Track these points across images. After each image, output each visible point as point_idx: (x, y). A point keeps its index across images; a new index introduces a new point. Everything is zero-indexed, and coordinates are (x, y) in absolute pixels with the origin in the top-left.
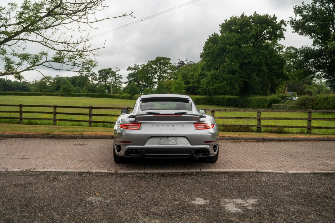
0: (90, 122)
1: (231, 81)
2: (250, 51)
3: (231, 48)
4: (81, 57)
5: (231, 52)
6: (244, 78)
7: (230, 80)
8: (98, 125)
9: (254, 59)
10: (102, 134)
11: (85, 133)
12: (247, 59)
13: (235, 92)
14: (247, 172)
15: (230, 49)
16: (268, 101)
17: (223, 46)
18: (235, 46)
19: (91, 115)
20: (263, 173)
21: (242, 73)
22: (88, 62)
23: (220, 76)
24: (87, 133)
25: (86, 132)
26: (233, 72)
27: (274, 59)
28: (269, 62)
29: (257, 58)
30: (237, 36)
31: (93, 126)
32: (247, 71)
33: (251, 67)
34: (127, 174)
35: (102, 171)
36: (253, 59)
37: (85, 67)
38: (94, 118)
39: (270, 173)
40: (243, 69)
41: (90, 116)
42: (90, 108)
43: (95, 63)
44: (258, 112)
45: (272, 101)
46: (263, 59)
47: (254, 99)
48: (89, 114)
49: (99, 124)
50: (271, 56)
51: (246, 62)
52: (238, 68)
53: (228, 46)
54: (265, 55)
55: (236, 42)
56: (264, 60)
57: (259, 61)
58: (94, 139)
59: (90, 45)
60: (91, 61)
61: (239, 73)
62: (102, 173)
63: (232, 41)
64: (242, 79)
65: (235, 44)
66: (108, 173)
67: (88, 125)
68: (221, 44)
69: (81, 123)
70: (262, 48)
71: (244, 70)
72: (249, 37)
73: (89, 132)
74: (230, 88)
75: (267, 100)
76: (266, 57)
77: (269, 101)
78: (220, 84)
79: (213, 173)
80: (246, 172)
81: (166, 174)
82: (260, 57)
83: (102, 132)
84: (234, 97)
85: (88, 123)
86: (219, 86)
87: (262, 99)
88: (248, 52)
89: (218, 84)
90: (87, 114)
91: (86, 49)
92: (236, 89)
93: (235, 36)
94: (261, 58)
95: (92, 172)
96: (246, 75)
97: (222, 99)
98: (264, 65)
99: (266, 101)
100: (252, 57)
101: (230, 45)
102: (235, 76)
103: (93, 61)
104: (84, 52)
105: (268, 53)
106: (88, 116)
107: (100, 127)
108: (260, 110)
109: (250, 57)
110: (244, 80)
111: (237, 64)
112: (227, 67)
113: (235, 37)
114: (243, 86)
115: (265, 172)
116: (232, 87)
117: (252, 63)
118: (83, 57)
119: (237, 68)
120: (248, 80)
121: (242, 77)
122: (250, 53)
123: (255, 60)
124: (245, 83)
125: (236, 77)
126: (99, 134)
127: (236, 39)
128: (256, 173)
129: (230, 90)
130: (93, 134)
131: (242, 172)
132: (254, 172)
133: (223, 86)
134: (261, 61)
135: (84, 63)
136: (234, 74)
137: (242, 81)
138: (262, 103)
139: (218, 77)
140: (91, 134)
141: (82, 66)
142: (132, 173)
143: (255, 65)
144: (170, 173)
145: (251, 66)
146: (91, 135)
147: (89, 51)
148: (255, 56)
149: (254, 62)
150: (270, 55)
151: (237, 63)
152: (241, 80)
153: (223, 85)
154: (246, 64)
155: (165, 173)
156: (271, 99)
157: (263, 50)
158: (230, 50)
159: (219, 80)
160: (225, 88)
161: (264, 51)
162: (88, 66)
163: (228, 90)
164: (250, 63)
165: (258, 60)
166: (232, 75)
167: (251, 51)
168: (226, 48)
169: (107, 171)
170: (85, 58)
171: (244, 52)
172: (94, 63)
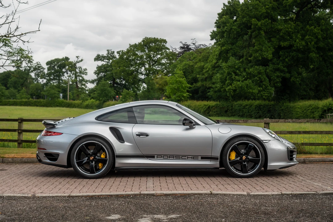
0: (19, 142)
1: (259, 78)
2: (291, 28)
3: (259, 23)
4: (6, 45)
5: (260, 29)
6: (282, 71)
7: (259, 76)
8: (31, 145)
9: (297, 40)
10: (32, 156)
11: (6, 156)
12: (285, 40)
13: (266, 95)
14: (198, 194)
15: (257, 25)
16: (320, 110)
17: (246, 20)
18: (265, 20)
19: (21, 131)
20: (217, 194)
21: (278, 64)
22: (17, 52)
23: (242, 69)
24: (9, 155)
25: (9, 153)
26: (264, 62)
27: (330, 41)
28: (321, 44)
29: (302, 39)
30: (268, 4)
31: (24, 148)
32: (287, 60)
33: (293, 54)
34: (47, 198)
35: (15, 195)
36: (295, 41)
37: (13, 59)
38: (26, 136)
39: (226, 194)
40: (279, 57)
41: (18, 133)
42: (20, 121)
43: (27, 52)
44: (265, 123)
45: (326, 108)
46: (312, 41)
47: (299, 105)
48: (18, 130)
49: (33, 144)
50: (325, 35)
51: (284, 46)
52: (272, 55)
53: (254, 21)
54: (315, 34)
55: (267, 12)
56: (313, 43)
57: (305, 45)
58: (20, 163)
59: (17, 28)
60: (21, 50)
61: (273, 64)
62: (15, 197)
63: (260, 12)
64: (278, 74)
65: (265, 17)
66: (23, 197)
67: (17, 146)
68: (243, 17)
69: (6, 143)
70: (310, 22)
71: (281, 58)
72: (289, 5)
73: (13, 154)
74: (259, 89)
75: (319, 108)
76: (317, 37)
77: (322, 109)
78: (242, 81)
79: (155, 195)
80: (196, 194)
81: (95, 198)
82: (307, 37)
83: (31, 153)
84: (267, 102)
85: (16, 144)
86: (240, 85)
87: (310, 106)
88: (287, 30)
89: (238, 83)
90: (14, 130)
91: (12, 34)
92: (268, 89)
93: (266, 3)
94: (308, 39)
95: (3, 197)
96: (284, 67)
97: (247, 107)
98: (313, 51)
99: (317, 109)
100: (294, 37)
101: (257, 19)
102: (266, 69)
103: (24, 50)
104: (9, 37)
105: (320, 30)
106: (17, 133)
108: (268, 120)
109: (291, 38)
110: (282, 74)
111: (269, 49)
112: (253, 55)
113: (265, 6)
114: (279, 85)
115: (220, 194)
116: (262, 87)
117: (293, 48)
118: (9, 44)
119: (270, 56)
120: (288, 75)
121: (277, 70)
122: (290, 31)
123: (299, 43)
124: (285, 81)
125: (268, 71)
126: (27, 157)
127: (267, 8)
128: (209, 194)
129: (260, 91)
130: (19, 157)
131: (191, 194)
132: (207, 194)
133: (247, 85)
134: (308, 44)
135: (11, 53)
136: (265, 66)
137: (278, 77)
138: (311, 112)
139: (239, 71)
140: (16, 156)
141: (7, 58)
142: (53, 197)
143: (298, 50)
144: (101, 195)
145: (293, 52)
146: (16, 158)
147: (16, 36)
148: (299, 36)
149: (297, 46)
150: (324, 33)
151: (269, 47)
152: (276, 74)
153: (248, 83)
154: (284, 48)
155: (94, 196)
156: (325, 106)
157: (311, 25)
158: (257, 27)
159: (241, 75)
160: (251, 89)
161: (313, 27)
162: (16, 57)
163: (256, 91)
164: (291, 46)
165: (304, 43)
166: (261, 68)
167: (293, 27)
168: (251, 24)
169: (22, 195)
170: (11, 45)
171: (282, 30)
172: (25, 53)
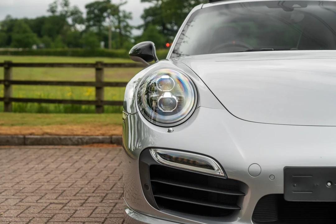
0: (7, 100)
8: (26, 107)
19: (8, 83)
31: (15, 111)
38: (17, 92)
42: (6, 66)
48: (5, 81)
49: (29, 104)
67: (3, 108)
106: (2, 86)
107: (30, 112)
